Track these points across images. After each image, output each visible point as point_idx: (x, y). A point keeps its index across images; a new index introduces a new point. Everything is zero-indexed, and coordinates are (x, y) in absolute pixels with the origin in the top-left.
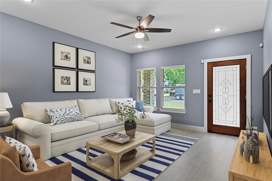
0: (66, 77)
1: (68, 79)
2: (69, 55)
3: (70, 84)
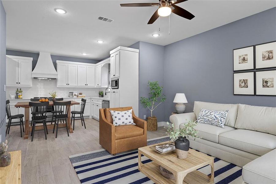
0: (244, 80)
1: (245, 81)
2: (246, 57)
3: (247, 87)
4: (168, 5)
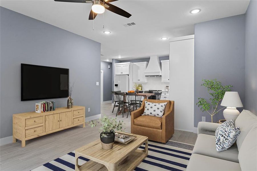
4: (96, 2)
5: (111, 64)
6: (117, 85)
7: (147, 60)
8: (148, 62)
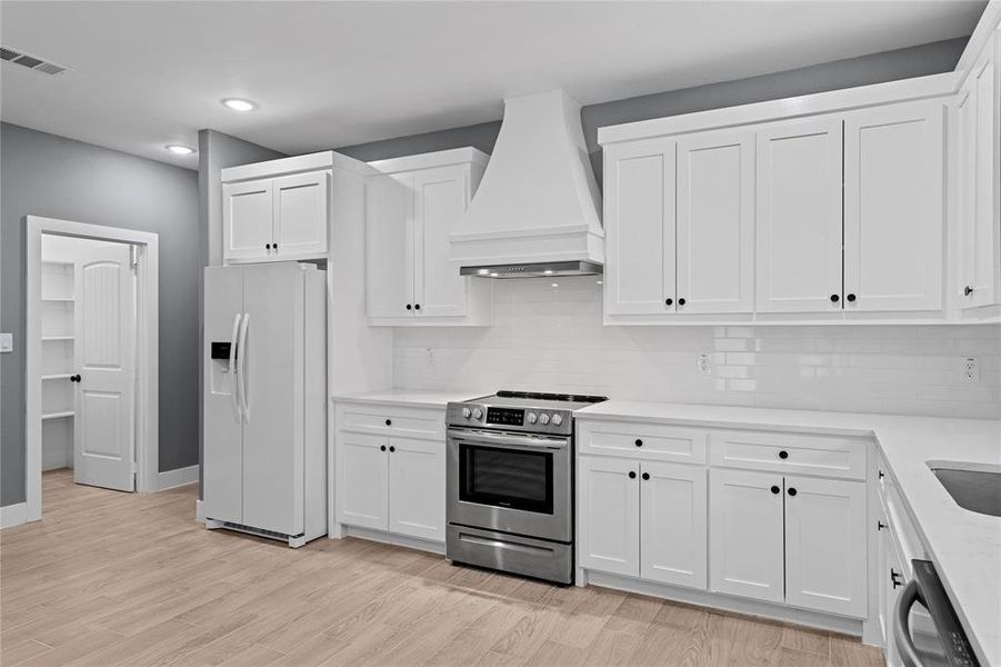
5: (192, 176)
6: (228, 345)
7: (480, 132)
8: (487, 148)
